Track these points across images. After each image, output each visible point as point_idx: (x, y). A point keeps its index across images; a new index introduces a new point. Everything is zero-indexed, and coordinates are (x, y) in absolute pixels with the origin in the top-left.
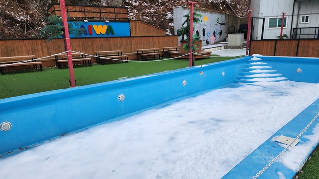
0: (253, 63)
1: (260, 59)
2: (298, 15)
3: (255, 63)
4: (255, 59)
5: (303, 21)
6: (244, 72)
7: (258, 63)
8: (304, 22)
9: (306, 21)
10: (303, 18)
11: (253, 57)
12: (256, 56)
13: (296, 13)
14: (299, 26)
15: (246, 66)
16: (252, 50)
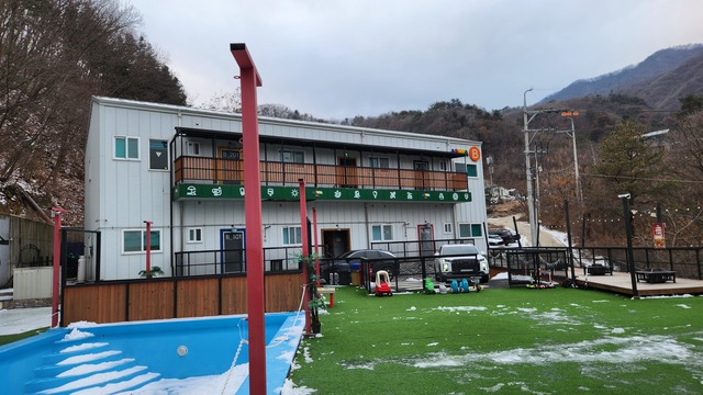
0: (69, 350)
1: (88, 334)
2: (182, 227)
3: (75, 348)
4: (75, 335)
5: (192, 239)
6: (41, 381)
7: (84, 346)
8: (195, 241)
9: (199, 238)
10: (192, 232)
11: (69, 331)
12: (78, 329)
13: (177, 222)
14: (187, 249)
15: (46, 362)
16: (67, 311)
